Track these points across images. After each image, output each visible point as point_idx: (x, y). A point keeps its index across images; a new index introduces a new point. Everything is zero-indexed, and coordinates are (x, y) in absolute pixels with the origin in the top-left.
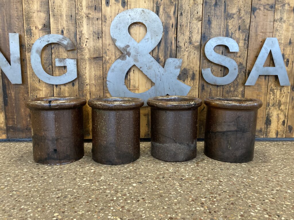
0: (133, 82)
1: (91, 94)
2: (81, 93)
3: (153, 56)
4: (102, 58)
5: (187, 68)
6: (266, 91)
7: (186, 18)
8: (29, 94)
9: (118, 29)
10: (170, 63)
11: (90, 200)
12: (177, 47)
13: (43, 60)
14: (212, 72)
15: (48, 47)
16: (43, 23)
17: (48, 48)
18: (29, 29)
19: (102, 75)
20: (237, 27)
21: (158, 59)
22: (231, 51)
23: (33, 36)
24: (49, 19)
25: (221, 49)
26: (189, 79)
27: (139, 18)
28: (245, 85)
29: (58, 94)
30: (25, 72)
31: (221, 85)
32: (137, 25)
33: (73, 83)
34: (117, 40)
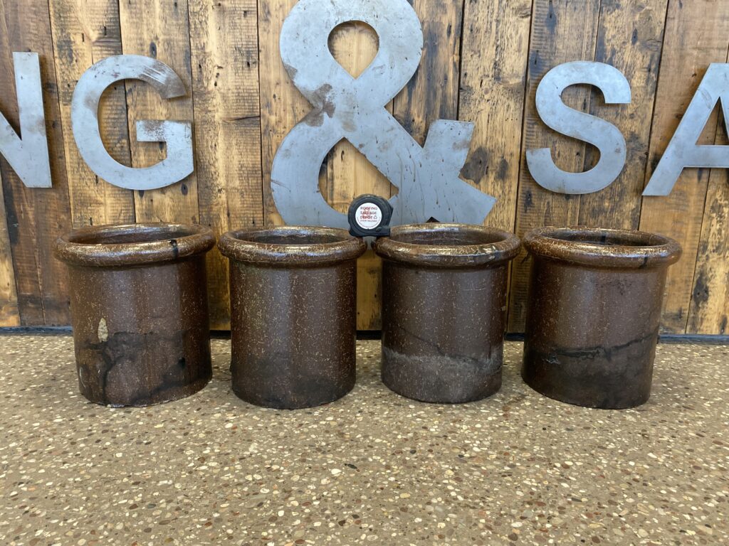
0: (342, 184)
1: (232, 215)
2: (204, 213)
3: (396, 113)
4: (259, 119)
5: (488, 146)
6: (699, 210)
7: (488, 8)
8: (73, 214)
9: (301, 39)
10: (442, 133)
11: (216, 515)
12: (460, 89)
13: (105, 125)
14: (554, 160)
15: (115, 89)
16: (101, 24)
17: (117, 91)
18: (64, 41)
19: (260, 166)
20: (629, 33)
21: (407, 124)
22: (607, 101)
23: (76, 61)
24: (116, 12)
25: (582, 93)
26: (492, 176)
27: (358, 11)
28: (643, 194)
29: (146, 214)
30: (59, 155)
31: (577, 195)
32: (352, 30)
33: (183, 185)
34: (299, 71)
